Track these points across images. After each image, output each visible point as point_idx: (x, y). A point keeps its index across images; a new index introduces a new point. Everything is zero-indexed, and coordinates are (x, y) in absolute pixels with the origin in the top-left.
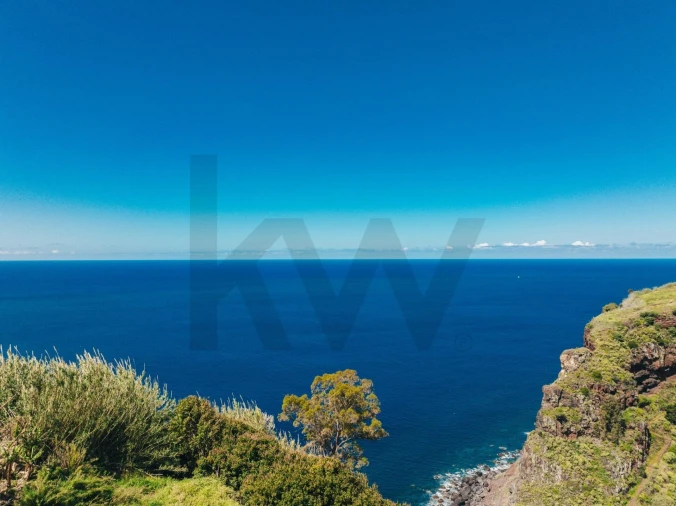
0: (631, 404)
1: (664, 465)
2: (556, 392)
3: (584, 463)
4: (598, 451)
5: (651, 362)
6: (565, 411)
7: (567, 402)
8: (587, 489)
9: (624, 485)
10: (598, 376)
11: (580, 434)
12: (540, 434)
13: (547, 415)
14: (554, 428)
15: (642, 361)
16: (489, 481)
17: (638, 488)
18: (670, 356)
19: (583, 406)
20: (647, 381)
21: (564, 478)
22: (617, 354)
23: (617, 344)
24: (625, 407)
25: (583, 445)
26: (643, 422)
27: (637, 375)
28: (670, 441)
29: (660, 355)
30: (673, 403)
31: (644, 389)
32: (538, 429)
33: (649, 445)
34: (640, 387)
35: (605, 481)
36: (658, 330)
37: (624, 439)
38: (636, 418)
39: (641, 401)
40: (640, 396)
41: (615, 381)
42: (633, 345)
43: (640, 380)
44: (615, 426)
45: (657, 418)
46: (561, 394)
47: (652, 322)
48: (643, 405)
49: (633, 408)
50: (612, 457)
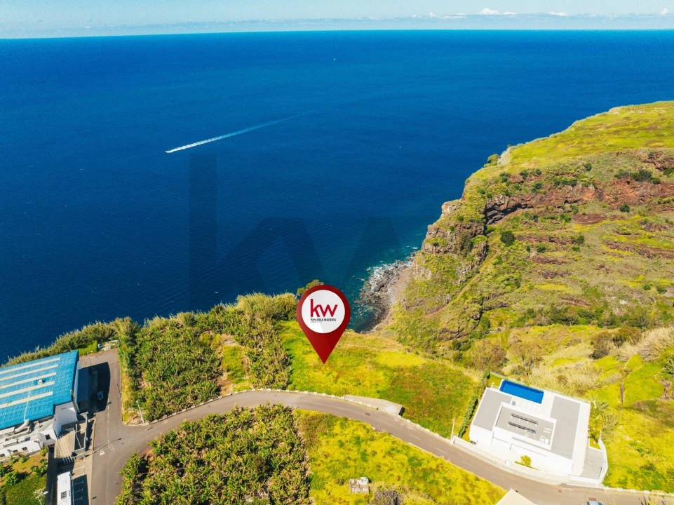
0: (479, 234)
1: (491, 266)
2: (435, 229)
3: (444, 269)
4: (453, 261)
5: (499, 206)
6: (439, 241)
7: (441, 235)
8: (443, 282)
9: (464, 279)
10: (461, 219)
11: (445, 252)
12: (423, 253)
13: (427, 245)
14: (431, 250)
15: (493, 206)
16: (399, 272)
17: (473, 279)
18: (512, 202)
19: (449, 237)
20: (495, 217)
21: (432, 276)
22: (477, 204)
23: (480, 195)
24: (475, 235)
25: (446, 259)
26: (483, 244)
27: (489, 214)
28: (499, 252)
29: (505, 202)
30: (507, 230)
31: (493, 222)
32: (422, 251)
33: (486, 255)
34: (490, 221)
35: (454, 277)
36: (508, 185)
37: (470, 254)
38: (480, 242)
39: (489, 229)
40: (489, 227)
41: (471, 221)
42: (490, 197)
43: (491, 217)
44: (466, 247)
45: (496, 239)
46: (438, 230)
47: (505, 180)
48: (489, 232)
49: (480, 236)
50: (460, 265)
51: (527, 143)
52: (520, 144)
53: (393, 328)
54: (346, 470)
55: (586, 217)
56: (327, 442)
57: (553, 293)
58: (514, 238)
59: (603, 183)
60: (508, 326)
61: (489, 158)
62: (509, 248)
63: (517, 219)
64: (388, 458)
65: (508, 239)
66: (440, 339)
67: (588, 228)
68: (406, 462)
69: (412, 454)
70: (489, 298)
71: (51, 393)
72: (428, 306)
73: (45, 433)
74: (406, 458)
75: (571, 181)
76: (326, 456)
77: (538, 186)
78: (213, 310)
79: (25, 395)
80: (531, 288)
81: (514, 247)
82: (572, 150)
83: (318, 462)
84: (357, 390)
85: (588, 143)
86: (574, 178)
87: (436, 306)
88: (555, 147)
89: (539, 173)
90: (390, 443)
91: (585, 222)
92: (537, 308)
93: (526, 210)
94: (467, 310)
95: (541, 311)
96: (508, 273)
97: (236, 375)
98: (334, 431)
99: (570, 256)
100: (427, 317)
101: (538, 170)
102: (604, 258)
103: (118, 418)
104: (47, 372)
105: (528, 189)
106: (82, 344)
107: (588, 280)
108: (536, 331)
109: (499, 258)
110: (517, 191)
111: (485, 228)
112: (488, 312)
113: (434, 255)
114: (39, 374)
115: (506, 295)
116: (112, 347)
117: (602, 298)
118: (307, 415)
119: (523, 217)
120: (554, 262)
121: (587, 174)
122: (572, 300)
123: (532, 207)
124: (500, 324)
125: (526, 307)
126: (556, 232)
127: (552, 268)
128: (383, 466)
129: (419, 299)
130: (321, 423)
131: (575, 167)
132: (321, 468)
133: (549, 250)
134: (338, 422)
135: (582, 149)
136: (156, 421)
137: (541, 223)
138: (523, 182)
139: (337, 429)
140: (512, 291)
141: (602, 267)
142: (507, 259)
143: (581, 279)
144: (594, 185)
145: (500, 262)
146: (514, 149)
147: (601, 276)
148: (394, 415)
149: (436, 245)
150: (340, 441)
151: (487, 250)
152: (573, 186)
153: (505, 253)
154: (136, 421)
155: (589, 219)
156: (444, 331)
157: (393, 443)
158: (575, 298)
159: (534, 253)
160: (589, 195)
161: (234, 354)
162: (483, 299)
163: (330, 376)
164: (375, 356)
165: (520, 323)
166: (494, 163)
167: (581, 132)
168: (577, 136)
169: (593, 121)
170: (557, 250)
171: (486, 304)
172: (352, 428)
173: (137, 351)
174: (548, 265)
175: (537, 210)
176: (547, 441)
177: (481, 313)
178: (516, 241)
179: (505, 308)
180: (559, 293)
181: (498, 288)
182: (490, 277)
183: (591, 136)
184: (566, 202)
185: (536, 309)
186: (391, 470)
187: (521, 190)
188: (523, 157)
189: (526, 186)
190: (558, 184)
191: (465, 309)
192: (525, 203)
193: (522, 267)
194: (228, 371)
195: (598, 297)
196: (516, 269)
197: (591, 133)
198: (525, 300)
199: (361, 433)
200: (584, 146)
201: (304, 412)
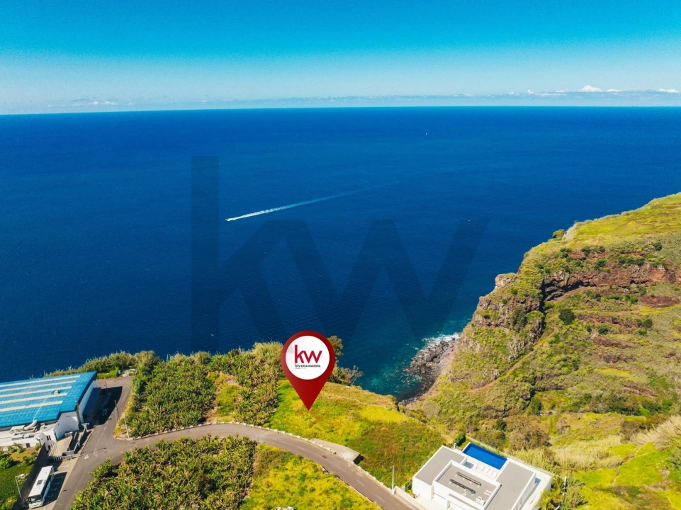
0: (535, 309)
1: (547, 344)
2: (487, 301)
3: (494, 342)
4: (504, 335)
5: (559, 282)
6: (490, 314)
7: (493, 307)
9: (515, 356)
10: (515, 293)
11: (497, 326)
12: (473, 325)
13: (477, 317)
15: (552, 282)
17: (526, 356)
18: (573, 278)
19: (501, 310)
20: (555, 293)
21: (480, 350)
22: (533, 278)
23: (537, 270)
24: (530, 311)
25: (497, 332)
26: (538, 320)
27: (548, 290)
28: (557, 330)
29: (565, 279)
30: (567, 308)
31: (552, 298)
32: (472, 322)
33: (542, 333)
34: (549, 297)
35: (504, 353)
36: (568, 261)
37: (524, 329)
38: (535, 318)
39: (547, 305)
40: (547, 303)
41: (526, 296)
42: (548, 272)
43: (550, 293)
44: (519, 322)
45: (554, 317)
46: (489, 303)
47: (566, 256)
48: (548, 308)
49: (535, 311)
50: (511, 340)
51: (595, 220)
52: (587, 221)
53: (435, 400)
54: (280, 500)
55: (655, 300)
56: (275, 475)
57: (615, 379)
58: (573, 317)
59: (675, 264)
60: (560, 410)
61: (555, 233)
62: (568, 327)
63: (578, 297)
64: (324, 496)
65: (568, 317)
66: (484, 417)
67: (657, 311)
68: (338, 502)
69: (348, 495)
70: (542, 378)
71: (61, 402)
72: (474, 380)
73: (47, 434)
74: (341, 498)
75: (638, 260)
76: (268, 486)
77: (601, 264)
78: (230, 353)
79: (41, 401)
80: (590, 372)
81: (573, 326)
82: (641, 228)
83: (258, 490)
84: (328, 436)
85: (662, 222)
86: (641, 257)
87: (482, 381)
88: (625, 224)
89: (602, 250)
90: (332, 484)
91: (654, 305)
92: (596, 393)
93: (589, 288)
94: (516, 389)
95: (599, 398)
96: (565, 353)
97: (225, 410)
98: (286, 467)
99: (636, 340)
100: (472, 391)
101: (601, 247)
102: (675, 345)
103: (111, 431)
104: (65, 385)
105: (590, 266)
106: (105, 369)
107: (655, 368)
108: (591, 417)
109: (557, 336)
110: (578, 268)
111: (542, 304)
112: (540, 393)
113: (484, 328)
114: (58, 386)
115: (562, 377)
116: (130, 375)
117: (671, 389)
118: (267, 450)
119: (585, 295)
120: (617, 345)
121: (656, 253)
122: (636, 388)
123: (595, 285)
124: (553, 407)
125: (583, 392)
126: (620, 314)
127: (614, 351)
128: (315, 502)
129: (465, 372)
130: (277, 458)
131: (643, 246)
132: (260, 494)
133: (612, 332)
134: (293, 459)
135: (654, 228)
136: (139, 437)
137: (604, 302)
138: (585, 259)
139: (289, 465)
140: (568, 373)
141: (672, 355)
142: (566, 338)
143: (647, 366)
144: (664, 265)
145: (557, 341)
146: (581, 225)
147: (672, 365)
148: (348, 461)
149: (487, 317)
150: (287, 475)
151: (544, 328)
152: (640, 265)
153: (564, 331)
154: (124, 436)
155: (659, 302)
156: (488, 408)
157: (335, 484)
158: (639, 387)
159: (595, 334)
160: (658, 276)
161: (230, 392)
162: (535, 378)
163: (308, 422)
164: (360, 409)
165: (573, 408)
166: (559, 238)
167: (658, 211)
168: (651, 214)
169: (674, 199)
170: (621, 332)
171: (539, 384)
172: (303, 466)
173: (149, 380)
174: (610, 348)
175: (600, 289)
176: (482, 502)
177: (533, 393)
178: (576, 319)
179: (559, 391)
180: (621, 380)
181: (553, 368)
182: (545, 356)
183: (667, 215)
184: (632, 282)
185: (594, 395)
186: (320, 506)
187: (582, 267)
188: (588, 233)
189: (587, 263)
190: (623, 262)
191: (514, 387)
192: (587, 281)
193: (581, 348)
194: (219, 405)
195: (666, 388)
196: (575, 350)
197: (669, 212)
198: (582, 384)
199: (309, 472)
200: (657, 225)
201: (267, 446)
